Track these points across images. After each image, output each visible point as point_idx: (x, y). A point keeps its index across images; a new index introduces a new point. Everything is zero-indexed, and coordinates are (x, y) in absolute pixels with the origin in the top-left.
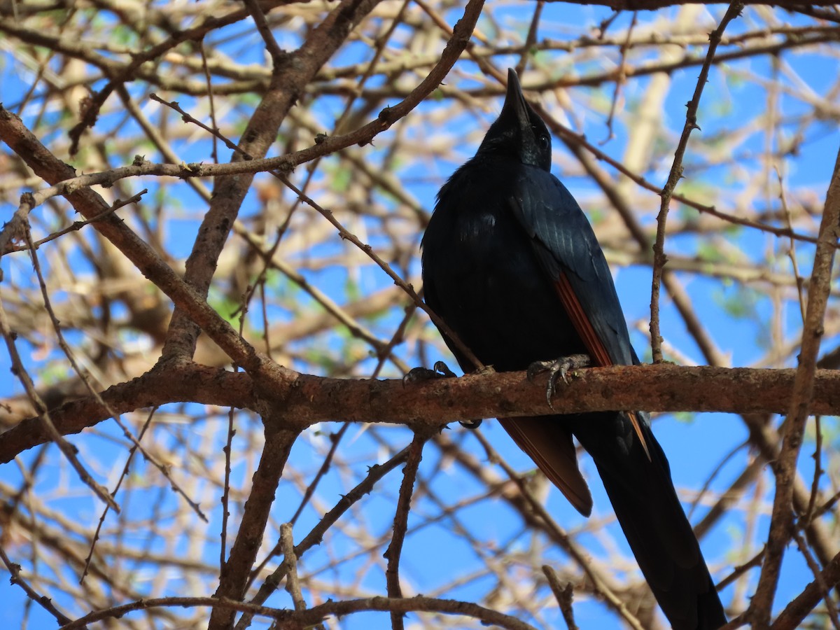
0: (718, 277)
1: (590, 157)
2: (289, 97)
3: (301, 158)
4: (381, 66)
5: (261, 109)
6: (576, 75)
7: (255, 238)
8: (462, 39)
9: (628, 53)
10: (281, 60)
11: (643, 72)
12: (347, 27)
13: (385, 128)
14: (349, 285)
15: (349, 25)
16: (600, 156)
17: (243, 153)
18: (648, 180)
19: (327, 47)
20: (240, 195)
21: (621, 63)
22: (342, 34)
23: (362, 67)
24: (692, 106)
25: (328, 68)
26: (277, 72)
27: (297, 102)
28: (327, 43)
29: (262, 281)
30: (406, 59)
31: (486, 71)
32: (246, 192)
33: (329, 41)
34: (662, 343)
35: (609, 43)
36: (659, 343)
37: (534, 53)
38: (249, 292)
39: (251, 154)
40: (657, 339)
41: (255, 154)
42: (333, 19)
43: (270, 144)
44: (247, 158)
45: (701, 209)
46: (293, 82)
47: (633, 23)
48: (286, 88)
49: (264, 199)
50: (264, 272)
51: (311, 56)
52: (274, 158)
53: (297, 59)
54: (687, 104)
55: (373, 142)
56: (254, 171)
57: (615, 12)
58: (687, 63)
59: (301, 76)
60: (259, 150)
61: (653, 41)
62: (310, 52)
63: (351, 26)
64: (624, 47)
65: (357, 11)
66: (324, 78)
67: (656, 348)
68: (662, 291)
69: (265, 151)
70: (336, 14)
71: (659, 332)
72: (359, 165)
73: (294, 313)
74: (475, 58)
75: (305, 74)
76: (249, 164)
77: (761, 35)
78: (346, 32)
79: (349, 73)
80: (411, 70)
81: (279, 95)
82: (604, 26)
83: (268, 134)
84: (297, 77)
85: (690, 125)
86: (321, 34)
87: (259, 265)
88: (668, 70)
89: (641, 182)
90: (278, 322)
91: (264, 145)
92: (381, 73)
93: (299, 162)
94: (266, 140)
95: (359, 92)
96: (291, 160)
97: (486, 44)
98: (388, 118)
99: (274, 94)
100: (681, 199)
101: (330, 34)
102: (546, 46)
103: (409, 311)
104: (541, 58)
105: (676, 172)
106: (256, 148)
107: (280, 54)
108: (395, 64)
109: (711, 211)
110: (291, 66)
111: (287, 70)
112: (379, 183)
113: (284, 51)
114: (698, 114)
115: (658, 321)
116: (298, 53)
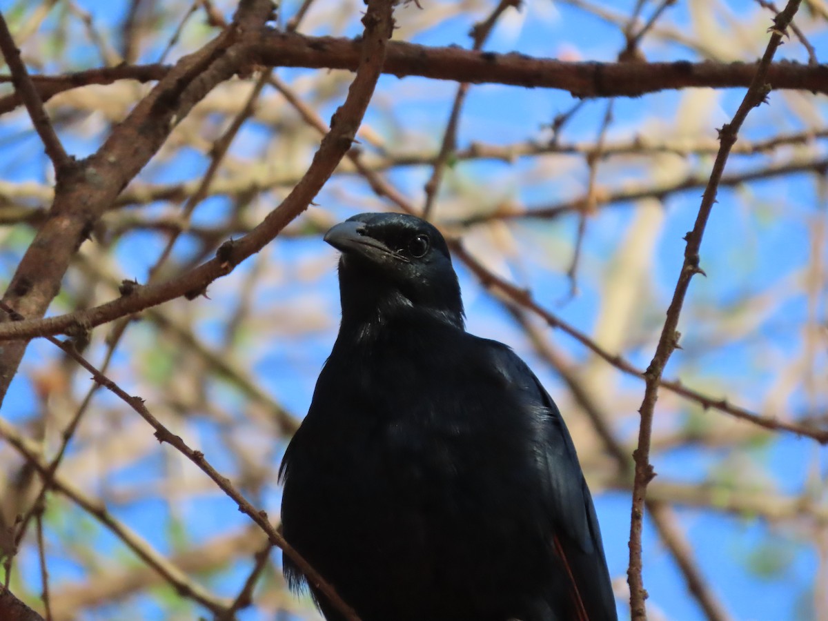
0: (735, 511)
1: (538, 322)
2: (79, 226)
3: (99, 317)
4: (220, 183)
5: (37, 247)
6: (520, 202)
7: (31, 445)
8: (344, 136)
9: (601, 166)
10: (68, 171)
11: (621, 199)
12: (169, 120)
13: (225, 272)
14: (174, 526)
15: (171, 117)
16: (553, 322)
17: (10, 311)
18: (627, 359)
19: (136, 152)
20: (6, 376)
21: (589, 183)
22: (161, 131)
23: (192, 185)
24: (694, 239)
25: (139, 185)
26: (60, 189)
27: (92, 235)
28: (136, 145)
29: (39, 511)
30: (259, 174)
31: (379, 191)
32: (14, 371)
33: (140, 143)
34: (646, 601)
35: (570, 150)
36: (642, 601)
37: (451, 164)
38: (19, 525)
39: (22, 312)
40: (639, 594)
41: (28, 314)
42: (147, 109)
43: (51, 298)
44: (15, 317)
45: (706, 403)
46: (85, 203)
47: (608, 119)
48: (74, 214)
49: (43, 392)
50: (42, 497)
51: (113, 165)
52: (58, 317)
53: (91, 170)
54: (685, 235)
55: (207, 294)
56: (28, 336)
57: (577, 100)
58: (689, 185)
59: (98, 196)
60: (33, 308)
61: (637, 147)
62: (112, 158)
63: (174, 119)
64: (594, 156)
65: (183, 96)
66: (132, 201)
67: (636, 609)
68: (645, 524)
69: (43, 309)
70: (151, 102)
71: (641, 584)
72: (187, 340)
73: (88, 567)
74: (363, 172)
75: (105, 193)
76: (19, 325)
77: (799, 140)
78: (167, 130)
79: (173, 195)
80: (266, 189)
81: (65, 224)
82: (558, 123)
83: (47, 284)
84: (91, 196)
85: (690, 268)
86: (129, 132)
87: (37, 486)
88: (661, 195)
89: (616, 362)
90: (65, 581)
91: (41, 300)
92: (219, 194)
93: (96, 323)
94: (45, 293)
95: (185, 225)
96: (84, 320)
97: (380, 151)
98: (229, 257)
99: (58, 223)
100: (676, 388)
101: (143, 131)
102: (473, 153)
103: (261, 558)
104: (464, 172)
105: (668, 341)
106: (29, 304)
107: (67, 162)
108: (242, 181)
109: (723, 406)
110: (82, 180)
111: (78, 186)
112: (218, 367)
113: (73, 158)
114: (702, 253)
115: (641, 566)
116: (92, 160)
